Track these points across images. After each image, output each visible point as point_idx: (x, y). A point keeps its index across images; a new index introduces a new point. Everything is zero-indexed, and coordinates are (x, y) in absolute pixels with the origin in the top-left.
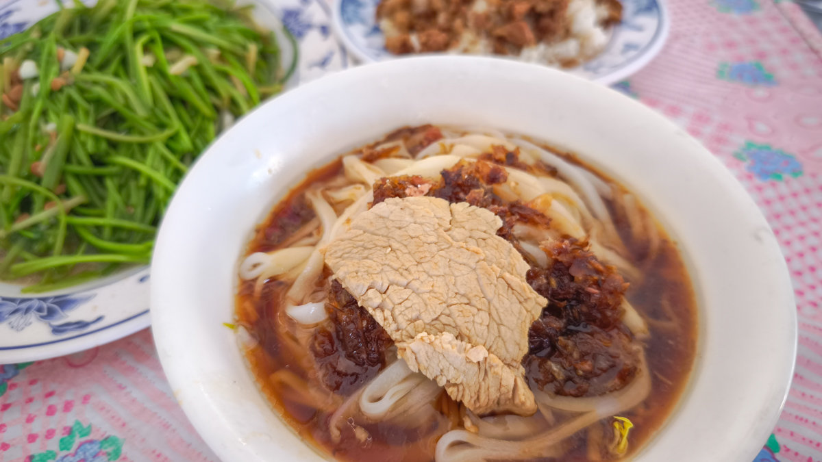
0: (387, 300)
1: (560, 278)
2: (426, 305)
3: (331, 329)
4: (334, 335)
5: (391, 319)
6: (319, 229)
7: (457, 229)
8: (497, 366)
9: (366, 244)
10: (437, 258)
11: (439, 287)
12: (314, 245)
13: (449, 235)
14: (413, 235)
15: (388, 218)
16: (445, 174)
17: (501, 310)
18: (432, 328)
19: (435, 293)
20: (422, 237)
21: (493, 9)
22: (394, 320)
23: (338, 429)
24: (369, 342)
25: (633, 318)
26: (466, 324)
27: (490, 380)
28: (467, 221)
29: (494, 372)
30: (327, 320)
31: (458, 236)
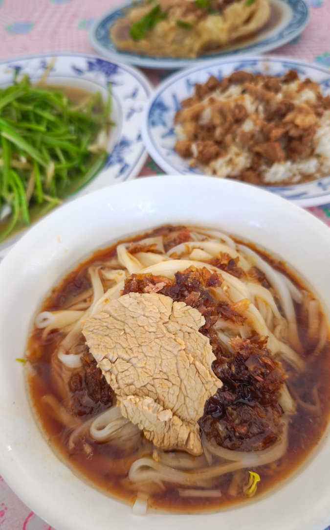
0: (114, 368)
1: (238, 367)
2: (139, 376)
3: (82, 374)
4: (83, 379)
5: (115, 381)
6: (91, 297)
7: (172, 323)
8: (177, 425)
9: (109, 326)
10: (153, 344)
11: (150, 365)
12: (85, 309)
13: (166, 327)
14: (140, 325)
15: (127, 308)
16: (178, 275)
17: (188, 387)
18: (141, 391)
19: (146, 369)
20: (146, 327)
21: (258, 129)
22: (117, 381)
23: (73, 442)
24: (103, 389)
25: (286, 400)
26: (163, 393)
27: (171, 432)
28: (181, 318)
29: (175, 429)
30: (81, 367)
31: (171, 329)
